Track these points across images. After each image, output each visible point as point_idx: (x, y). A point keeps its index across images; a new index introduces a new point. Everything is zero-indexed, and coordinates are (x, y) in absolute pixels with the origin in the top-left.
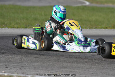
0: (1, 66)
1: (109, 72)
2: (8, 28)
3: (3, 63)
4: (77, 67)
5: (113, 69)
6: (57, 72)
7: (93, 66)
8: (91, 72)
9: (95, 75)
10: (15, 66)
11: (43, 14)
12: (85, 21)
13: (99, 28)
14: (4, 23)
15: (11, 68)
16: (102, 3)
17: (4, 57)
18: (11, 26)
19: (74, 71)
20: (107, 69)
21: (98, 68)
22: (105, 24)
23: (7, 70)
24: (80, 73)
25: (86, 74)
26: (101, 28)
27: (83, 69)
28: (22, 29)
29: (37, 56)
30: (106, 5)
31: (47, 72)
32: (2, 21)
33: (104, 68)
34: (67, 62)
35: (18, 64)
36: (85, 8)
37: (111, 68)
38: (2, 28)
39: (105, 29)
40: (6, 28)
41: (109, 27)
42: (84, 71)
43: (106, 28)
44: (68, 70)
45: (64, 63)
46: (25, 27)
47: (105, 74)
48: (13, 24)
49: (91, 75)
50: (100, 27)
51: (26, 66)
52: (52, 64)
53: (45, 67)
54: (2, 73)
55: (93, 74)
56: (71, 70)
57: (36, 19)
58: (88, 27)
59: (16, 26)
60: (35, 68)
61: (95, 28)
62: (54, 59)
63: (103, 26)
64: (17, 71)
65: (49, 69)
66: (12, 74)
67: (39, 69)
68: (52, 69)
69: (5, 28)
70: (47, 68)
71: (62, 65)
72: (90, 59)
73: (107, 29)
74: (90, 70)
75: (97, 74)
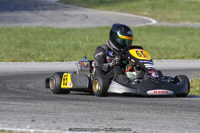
0: (25, 118)
1: (187, 124)
2: (36, 61)
3: (27, 114)
4: (139, 117)
5: (194, 119)
6: (109, 125)
7: (162, 116)
8: (160, 125)
9: (166, 128)
10: (45, 119)
11: (87, 39)
12: (151, 48)
13: (172, 58)
14: (29, 55)
15: (40, 121)
16: (175, 20)
17: (29, 106)
18: (40, 58)
19: (134, 124)
20: (184, 120)
21: (170, 118)
22: (180, 53)
23: (34, 124)
24: (143, 125)
25: (152, 127)
26: (175, 59)
27: (148, 120)
28: (57, 62)
29: (79, 103)
30: (182, 24)
31: (94, 125)
32: (27, 52)
33: (179, 118)
34: (124, 111)
35: (51, 115)
36: (150, 29)
37: (191, 118)
38: (26, 62)
39: (181, 60)
40: (33, 62)
41: (187, 56)
42: (150, 122)
43: (183, 58)
44: (126, 122)
45: (119, 113)
46: (61, 59)
47: (181, 126)
48: (43, 56)
49: (160, 129)
50: (172, 56)
51: (62, 118)
52: (101, 113)
53: (91, 118)
54: (27, 128)
55: (162, 126)
56: (130, 122)
57: (76, 48)
58: (155, 57)
59: (47, 58)
60: (76, 120)
61: (166, 59)
62: (104, 105)
63: (178, 55)
64: (49, 125)
65: (96, 121)
66: (41, 131)
67: (81, 122)
68: (102, 121)
69: (31, 62)
70: (93, 120)
71: (116, 114)
72: (158, 105)
73: (183, 60)
74: (158, 122)
75: (169, 127)
